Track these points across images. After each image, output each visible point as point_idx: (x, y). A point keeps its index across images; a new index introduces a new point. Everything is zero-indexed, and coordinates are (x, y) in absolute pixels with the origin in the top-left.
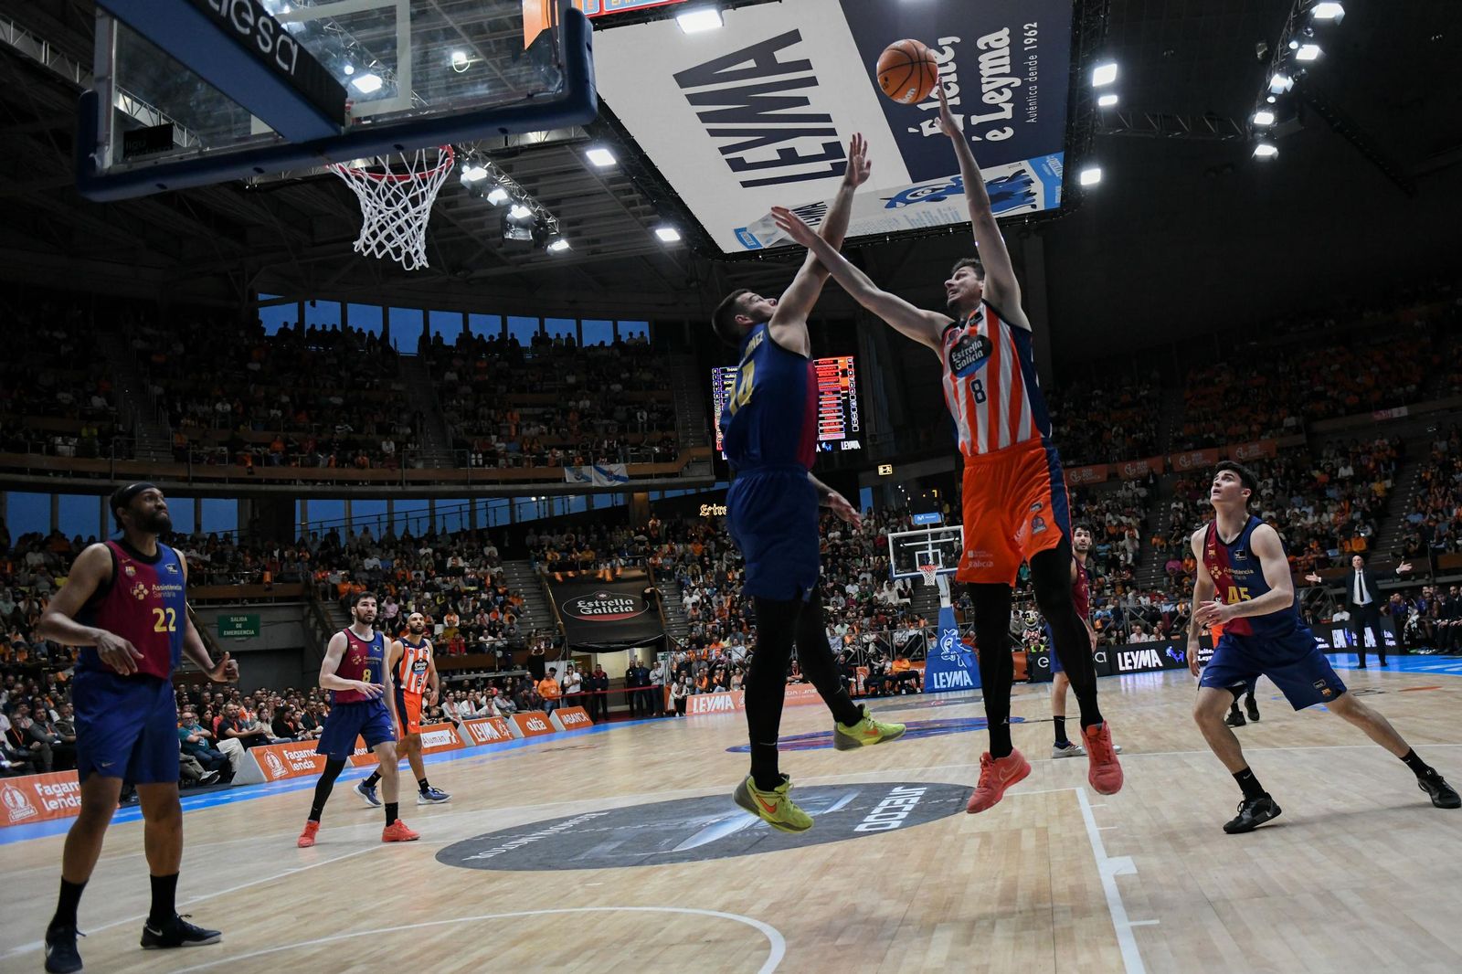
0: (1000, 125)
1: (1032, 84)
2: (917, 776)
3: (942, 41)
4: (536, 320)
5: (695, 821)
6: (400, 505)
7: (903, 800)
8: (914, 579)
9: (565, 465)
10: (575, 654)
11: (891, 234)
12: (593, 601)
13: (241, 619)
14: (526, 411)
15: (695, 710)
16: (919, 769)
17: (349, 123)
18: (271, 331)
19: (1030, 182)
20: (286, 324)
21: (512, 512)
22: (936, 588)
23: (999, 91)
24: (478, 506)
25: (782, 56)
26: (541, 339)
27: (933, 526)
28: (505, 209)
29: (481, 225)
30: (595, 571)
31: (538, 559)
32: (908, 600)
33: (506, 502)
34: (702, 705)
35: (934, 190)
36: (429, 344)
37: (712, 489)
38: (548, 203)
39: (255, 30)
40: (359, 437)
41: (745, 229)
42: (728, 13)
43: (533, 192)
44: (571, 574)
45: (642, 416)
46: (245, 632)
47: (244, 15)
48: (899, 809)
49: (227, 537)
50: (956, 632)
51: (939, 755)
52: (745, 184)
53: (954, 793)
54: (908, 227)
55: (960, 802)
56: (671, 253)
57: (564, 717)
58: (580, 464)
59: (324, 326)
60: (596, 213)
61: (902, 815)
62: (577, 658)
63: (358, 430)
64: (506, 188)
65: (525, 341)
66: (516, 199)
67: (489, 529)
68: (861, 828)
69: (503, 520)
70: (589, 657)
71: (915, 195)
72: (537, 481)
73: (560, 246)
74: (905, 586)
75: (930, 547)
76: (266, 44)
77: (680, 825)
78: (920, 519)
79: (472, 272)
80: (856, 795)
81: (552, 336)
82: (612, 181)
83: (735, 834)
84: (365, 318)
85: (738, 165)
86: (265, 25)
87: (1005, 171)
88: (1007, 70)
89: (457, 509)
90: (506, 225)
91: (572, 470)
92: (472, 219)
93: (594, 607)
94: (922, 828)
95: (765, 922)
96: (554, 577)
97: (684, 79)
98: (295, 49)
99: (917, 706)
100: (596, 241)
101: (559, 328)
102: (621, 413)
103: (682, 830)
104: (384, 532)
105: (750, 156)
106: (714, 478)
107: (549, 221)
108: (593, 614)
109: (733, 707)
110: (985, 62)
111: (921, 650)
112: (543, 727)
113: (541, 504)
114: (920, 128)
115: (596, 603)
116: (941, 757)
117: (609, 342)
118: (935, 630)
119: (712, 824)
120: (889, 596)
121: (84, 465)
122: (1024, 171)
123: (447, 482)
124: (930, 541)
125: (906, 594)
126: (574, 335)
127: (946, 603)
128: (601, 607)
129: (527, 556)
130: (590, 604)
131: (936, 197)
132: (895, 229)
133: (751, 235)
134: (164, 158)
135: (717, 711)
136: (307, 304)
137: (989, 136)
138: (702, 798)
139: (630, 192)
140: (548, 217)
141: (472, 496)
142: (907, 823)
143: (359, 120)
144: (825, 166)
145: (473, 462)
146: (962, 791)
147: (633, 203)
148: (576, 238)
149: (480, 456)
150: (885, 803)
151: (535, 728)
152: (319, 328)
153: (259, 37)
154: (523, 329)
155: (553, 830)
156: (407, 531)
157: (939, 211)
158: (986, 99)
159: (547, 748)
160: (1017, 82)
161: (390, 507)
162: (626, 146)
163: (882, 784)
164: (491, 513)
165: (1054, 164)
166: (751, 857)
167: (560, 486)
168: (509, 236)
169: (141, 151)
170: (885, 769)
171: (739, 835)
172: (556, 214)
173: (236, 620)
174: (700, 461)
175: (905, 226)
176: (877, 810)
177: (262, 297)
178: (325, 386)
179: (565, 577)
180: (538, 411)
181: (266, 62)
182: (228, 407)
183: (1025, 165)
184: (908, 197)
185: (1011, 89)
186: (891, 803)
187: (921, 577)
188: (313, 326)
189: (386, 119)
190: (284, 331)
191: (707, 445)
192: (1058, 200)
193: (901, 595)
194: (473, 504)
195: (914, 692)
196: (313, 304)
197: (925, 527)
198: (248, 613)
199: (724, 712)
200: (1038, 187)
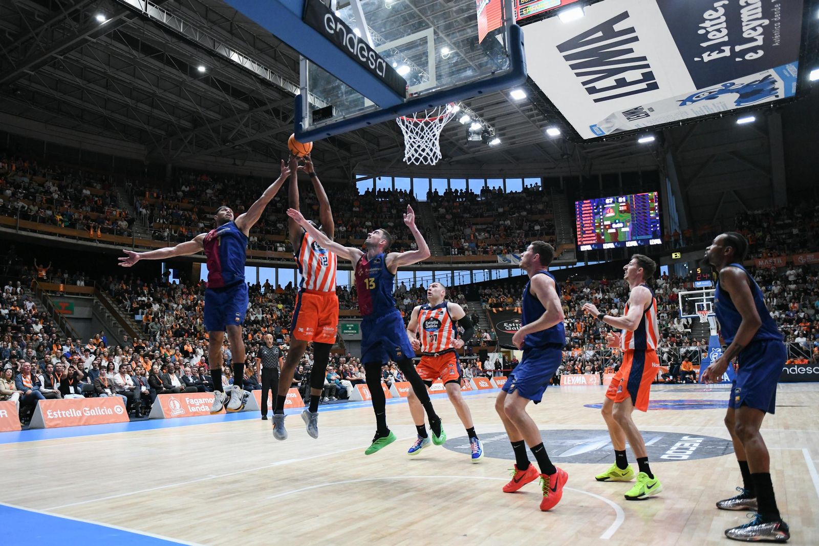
0: (754, 50)
1: (777, 22)
2: (697, 431)
3: (716, 5)
4: (483, 180)
5: (570, 442)
6: (419, 274)
7: (689, 444)
8: (693, 319)
9: (498, 254)
10: (502, 349)
11: (683, 121)
12: (512, 323)
13: (351, 325)
14: (479, 227)
15: (565, 383)
16: (699, 427)
17: (408, 96)
18: (362, 192)
19: (774, 82)
20: (368, 189)
21: (472, 277)
22: (707, 324)
23: (754, 29)
24: (455, 274)
25: (617, 27)
26: (485, 191)
27: (706, 288)
28: (469, 125)
29: (456, 134)
30: (513, 308)
31: (484, 301)
32: (690, 330)
33: (469, 272)
34: (569, 380)
35: (710, 93)
36: (432, 195)
37: (574, 266)
38: (489, 120)
39: (368, 59)
40: (400, 241)
41: (595, 125)
42: (587, 8)
43: (481, 116)
44: (500, 309)
45: (537, 228)
46: (353, 331)
47: (363, 52)
48: (687, 449)
49: (345, 287)
50: (720, 350)
51: (709, 420)
52: (596, 101)
53: (721, 443)
54: (694, 116)
55: (725, 449)
56: (553, 141)
57: (497, 381)
58: (506, 253)
59: (384, 189)
60: (514, 123)
61: (689, 452)
62: (503, 352)
63: (400, 238)
64: (469, 115)
65: (477, 191)
66: (473, 120)
67: (460, 286)
68: (664, 457)
69: (467, 281)
70: (509, 352)
71: (699, 97)
72: (484, 262)
73: (496, 142)
74: (688, 322)
75: (705, 300)
76: (372, 64)
77: (562, 443)
78: (698, 284)
79: (452, 158)
80: (660, 438)
81: (491, 188)
82: (522, 105)
83: (592, 452)
84: (403, 184)
85: (592, 91)
86: (372, 56)
87: (759, 76)
88: (760, 15)
89: (445, 276)
90: (468, 134)
91: (501, 257)
92: (451, 132)
93: (512, 327)
94: (702, 461)
95: (612, 500)
96: (492, 310)
97: (561, 48)
98: (384, 65)
99: (695, 390)
100: (513, 138)
101: (495, 184)
102: (526, 227)
103: (563, 446)
104: (411, 286)
105: (598, 85)
106: (576, 260)
107: (490, 129)
108: (512, 330)
109: (586, 383)
110: (745, 14)
111: (697, 359)
112: (487, 385)
113: (485, 273)
114: (702, 58)
115: (513, 324)
116: (711, 422)
117: (520, 190)
118: (707, 348)
119: (579, 445)
120: (678, 326)
121: (288, 256)
122: (770, 75)
123: (441, 263)
124: (704, 297)
125: (689, 326)
126: (502, 188)
127: (714, 333)
128: (516, 326)
129: (479, 300)
130: (510, 325)
131: (711, 97)
132: (685, 118)
133: (599, 128)
134: (328, 122)
135: (577, 385)
136: (377, 178)
137: (747, 57)
138: (572, 430)
139: (531, 110)
140: (489, 127)
141: (452, 270)
142: (692, 457)
143: (412, 94)
144: (643, 86)
145: (453, 252)
146: (727, 443)
147: (532, 116)
148: (503, 137)
149: (456, 250)
150: (678, 445)
151: (482, 386)
152: (382, 190)
153: (369, 62)
154: (476, 186)
155: (496, 438)
156: (422, 285)
157: (714, 105)
158: (745, 35)
159: (489, 396)
160: (766, 22)
161: (415, 275)
162: (531, 87)
163: (676, 434)
164: (461, 277)
165: (792, 69)
166: (602, 465)
167: (495, 264)
168: (470, 139)
169: (320, 119)
170: (678, 425)
171: (595, 452)
172: (493, 125)
173: (348, 326)
174: (569, 251)
175: (692, 115)
176: (674, 448)
177: (358, 177)
178: (386, 217)
179: (498, 311)
180: (484, 227)
181: (373, 73)
182: (345, 228)
183: (772, 72)
184: (694, 99)
185: (762, 27)
186: (682, 445)
187: (698, 318)
188: (380, 189)
189: (424, 93)
190: (367, 192)
191: (572, 243)
192: (794, 91)
193: (685, 327)
194: (453, 273)
195: (692, 383)
196: (380, 179)
197: (701, 289)
198: (354, 323)
199: (581, 385)
200: (780, 85)
